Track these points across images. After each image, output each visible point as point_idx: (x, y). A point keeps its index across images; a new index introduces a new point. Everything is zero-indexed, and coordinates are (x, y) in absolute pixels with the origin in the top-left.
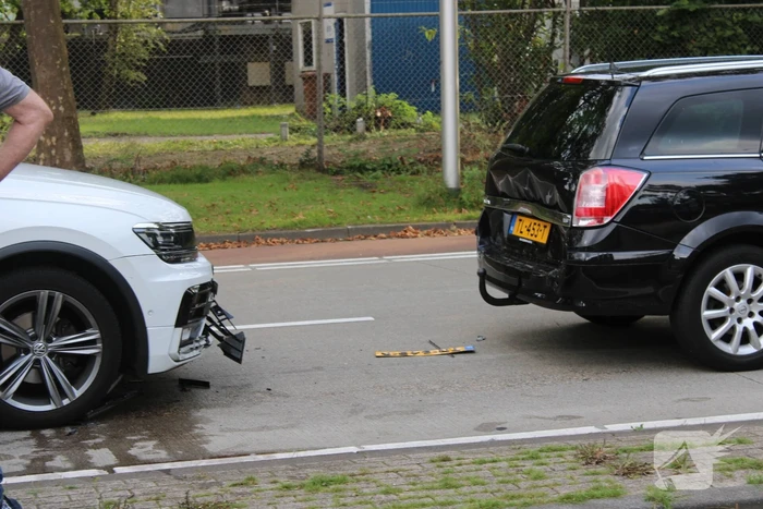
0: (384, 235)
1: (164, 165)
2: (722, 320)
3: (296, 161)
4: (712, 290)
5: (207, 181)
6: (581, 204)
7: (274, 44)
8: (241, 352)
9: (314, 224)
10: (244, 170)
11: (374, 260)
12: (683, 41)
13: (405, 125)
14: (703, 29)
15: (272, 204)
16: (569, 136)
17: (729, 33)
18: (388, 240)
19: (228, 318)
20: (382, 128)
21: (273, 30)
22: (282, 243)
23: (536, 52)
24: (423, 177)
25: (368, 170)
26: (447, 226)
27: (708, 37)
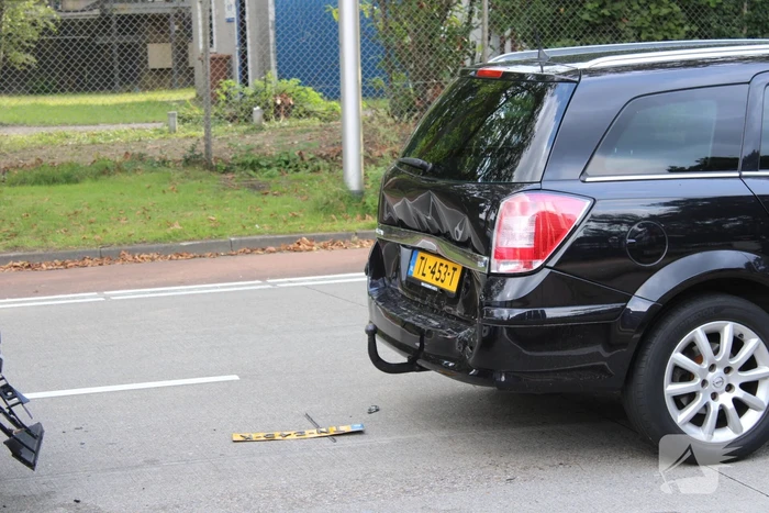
0: (273, 249)
1: (28, 163)
2: (692, 396)
3: (180, 158)
4: (678, 357)
5: (77, 181)
6: (500, 240)
7: (176, 24)
8: (36, 453)
9: (190, 236)
10: (119, 168)
11: (255, 285)
12: (614, 20)
13: (308, 114)
14: (636, 7)
15: (145, 210)
16: (489, 143)
17: (665, 11)
18: (278, 254)
19: (21, 403)
20: (282, 117)
21: (175, 8)
22: (152, 259)
23: (452, 34)
24: (324, 175)
25: (261, 167)
26: (347, 237)
27: (642, 16)
